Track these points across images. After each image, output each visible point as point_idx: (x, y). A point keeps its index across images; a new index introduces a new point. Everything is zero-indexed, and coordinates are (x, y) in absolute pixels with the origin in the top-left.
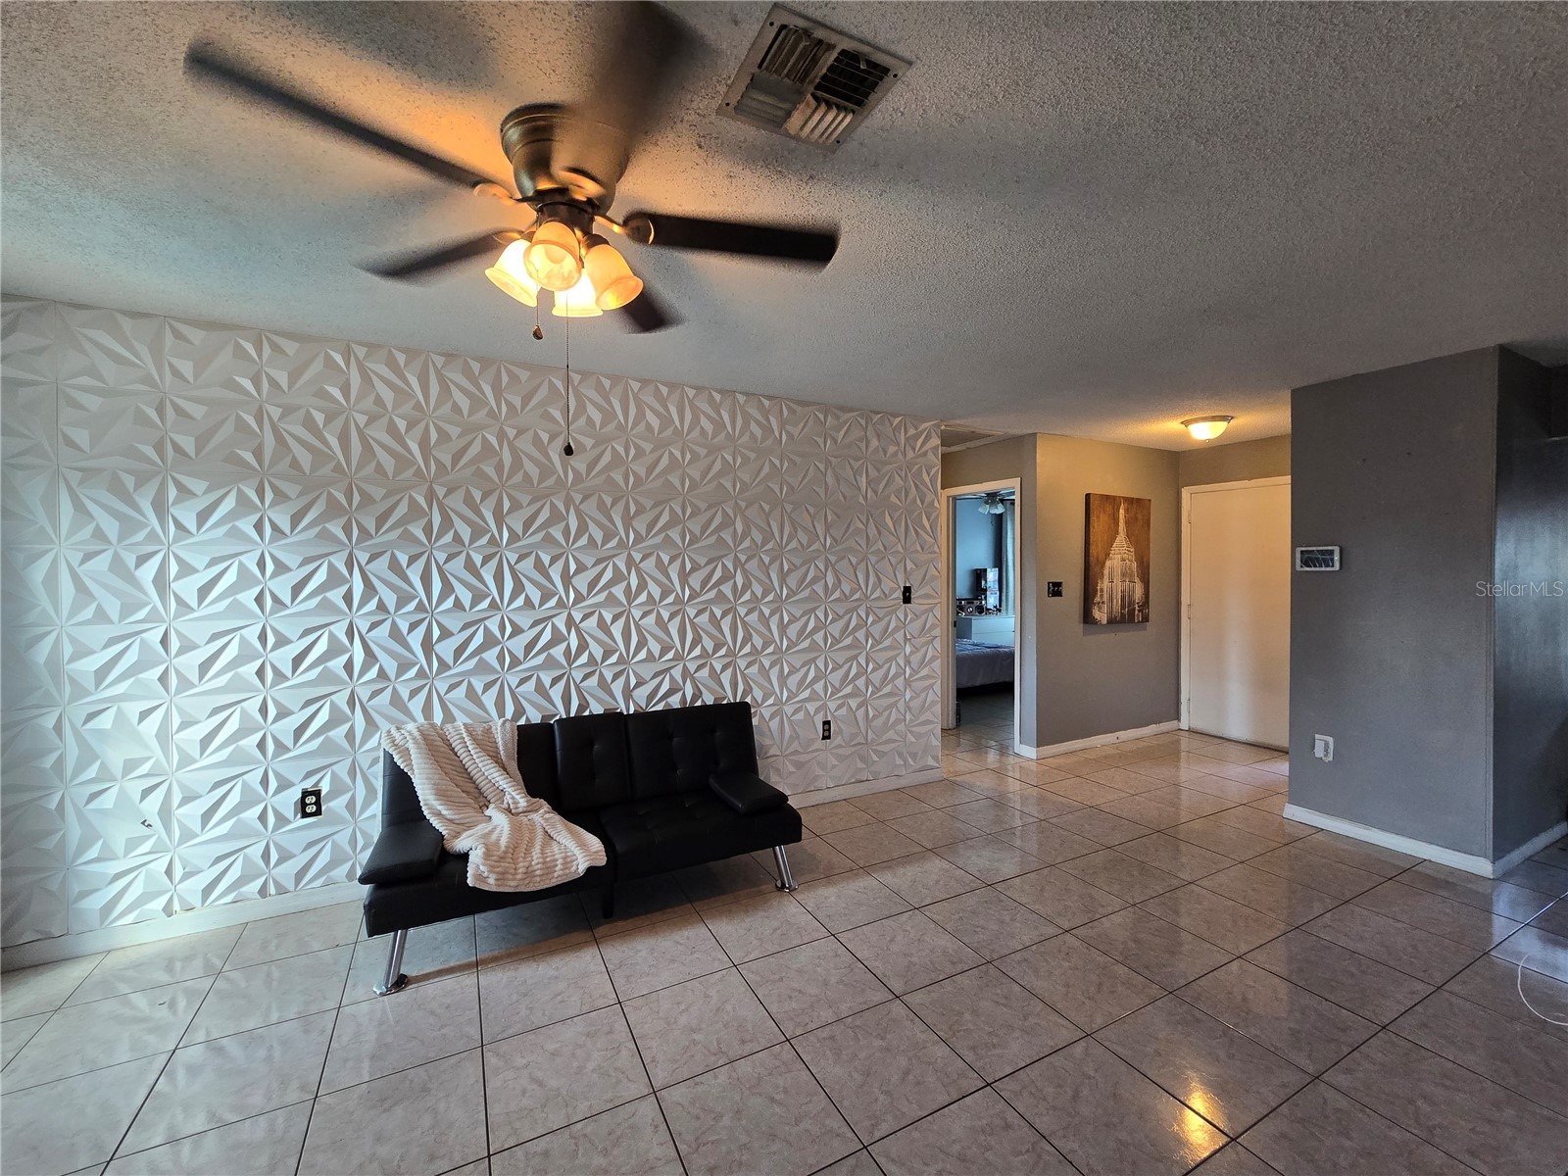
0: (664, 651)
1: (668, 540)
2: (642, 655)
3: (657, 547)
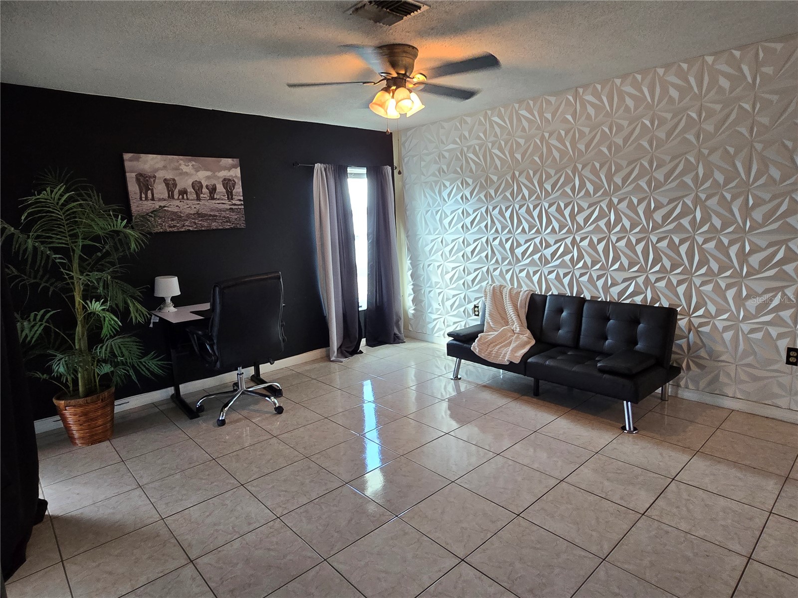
0: (631, 265)
1: (639, 188)
2: (616, 266)
3: (630, 193)
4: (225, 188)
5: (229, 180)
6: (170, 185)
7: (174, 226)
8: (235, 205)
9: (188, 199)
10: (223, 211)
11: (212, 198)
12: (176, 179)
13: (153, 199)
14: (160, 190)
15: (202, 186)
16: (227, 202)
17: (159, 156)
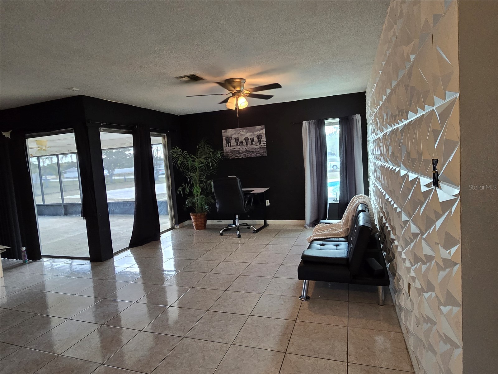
4: (258, 139)
5: (260, 135)
6: (237, 140)
7: (238, 156)
8: (262, 146)
9: (243, 145)
10: (257, 149)
11: (252, 144)
12: (239, 137)
13: (231, 146)
14: (233, 142)
15: (248, 139)
16: (258, 145)
17: (233, 129)
